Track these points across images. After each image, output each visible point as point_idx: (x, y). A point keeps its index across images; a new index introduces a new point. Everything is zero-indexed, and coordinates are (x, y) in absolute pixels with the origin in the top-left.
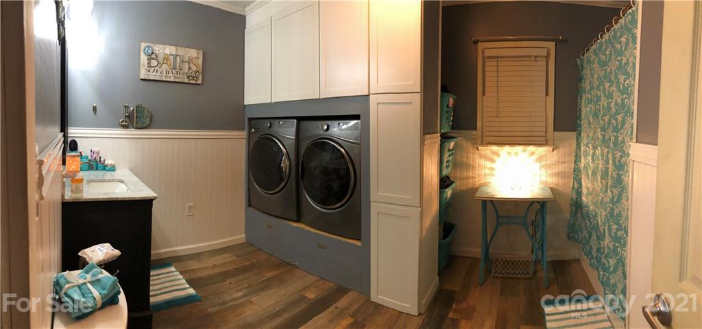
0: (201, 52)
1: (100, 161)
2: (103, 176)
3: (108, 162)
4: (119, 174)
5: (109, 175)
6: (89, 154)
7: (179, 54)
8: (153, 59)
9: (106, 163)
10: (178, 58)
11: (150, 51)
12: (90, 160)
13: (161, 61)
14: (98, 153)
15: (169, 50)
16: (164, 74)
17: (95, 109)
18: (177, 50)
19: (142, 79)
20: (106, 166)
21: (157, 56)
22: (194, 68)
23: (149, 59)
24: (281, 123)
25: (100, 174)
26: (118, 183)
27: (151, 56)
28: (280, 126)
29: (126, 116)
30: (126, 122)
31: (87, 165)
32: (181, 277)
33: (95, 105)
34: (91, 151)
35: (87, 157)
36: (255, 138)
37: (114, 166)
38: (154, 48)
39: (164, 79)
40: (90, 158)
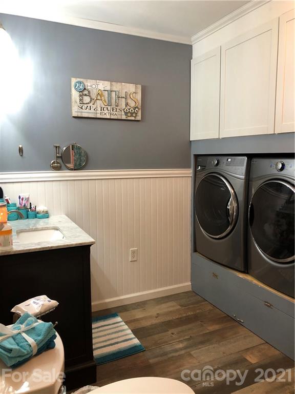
0: (140, 87)
1: (31, 208)
2: (35, 224)
3: (41, 208)
4: (53, 220)
5: (41, 223)
6: (17, 202)
7: (114, 89)
8: (86, 95)
9: (38, 209)
10: (113, 94)
11: (81, 87)
12: (18, 208)
13: (94, 97)
14: (28, 199)
15: (103, 85)
16: (99, 111)
17: (21, 150)
18: (111, 85)
19: (74, 117)
20: (38, 213)
21: (89, 92)
22: (132, 104)
23: (80, 96)
24: (229, 160)
25: (31, 222)
26: (53, 231)
27: (83, 92)
28: (228, 164)
29: (58, 157)
30: (58, 163)
31: (15, 213)
32: (126, 327)
33: (21, 146)
34: (20, 197)
35: (15, 205)
36: (202, 176)
37: (47, 212)
38: (86, 84)
39: (99, 116)
40: (18, 205)
